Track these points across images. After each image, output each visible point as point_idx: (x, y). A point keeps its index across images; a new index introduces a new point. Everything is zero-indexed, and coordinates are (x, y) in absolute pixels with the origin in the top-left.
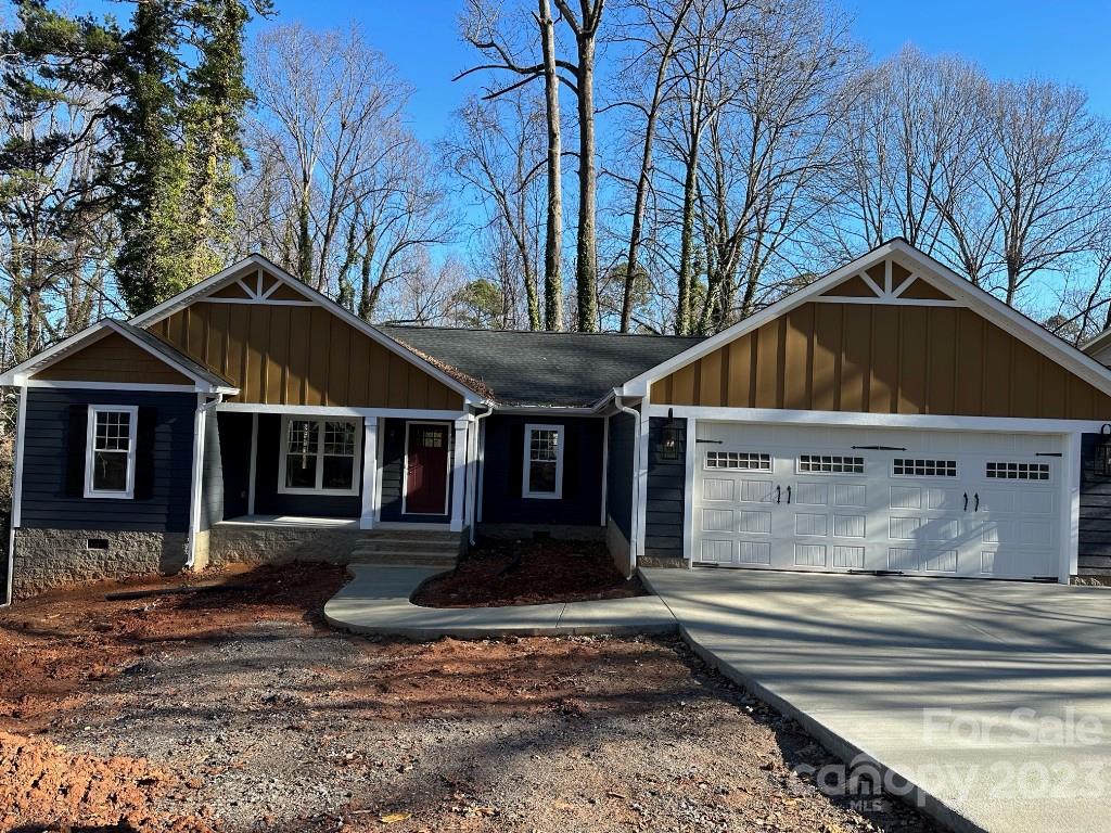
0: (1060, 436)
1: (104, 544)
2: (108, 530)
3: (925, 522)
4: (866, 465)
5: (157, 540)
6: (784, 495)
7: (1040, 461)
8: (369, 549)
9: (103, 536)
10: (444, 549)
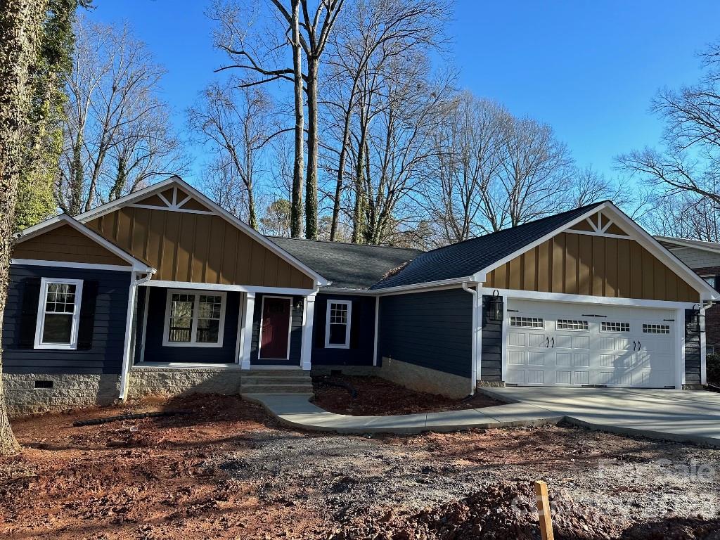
0: (674, 311)
1: (49, 385)
2: (53, 373)
3: (617, 357)
4: (590, 324)
5: (94, 381)
6: (550, 341)
7: (666, 323)
8: (252, 383)
9: (49, 378)
10: (302, 381)
